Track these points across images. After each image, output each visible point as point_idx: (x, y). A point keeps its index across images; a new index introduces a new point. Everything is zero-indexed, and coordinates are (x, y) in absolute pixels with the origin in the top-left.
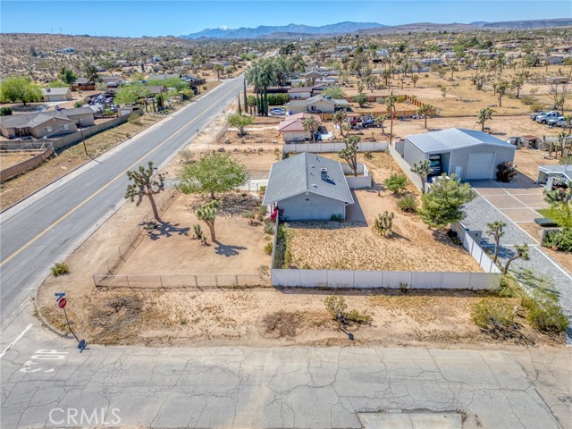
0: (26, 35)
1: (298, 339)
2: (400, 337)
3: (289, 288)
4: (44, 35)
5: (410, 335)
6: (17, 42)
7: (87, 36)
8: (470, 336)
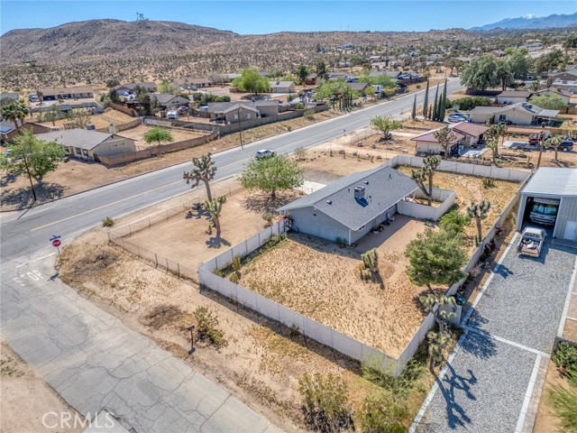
0: (320, 33)
1: (157, 334)
2: (225, 373)
3: (210, 290)
4: (333, 33)
5: (236, 375)
6: (311, 39)
7: (368, 32)
8: (286, 406)
